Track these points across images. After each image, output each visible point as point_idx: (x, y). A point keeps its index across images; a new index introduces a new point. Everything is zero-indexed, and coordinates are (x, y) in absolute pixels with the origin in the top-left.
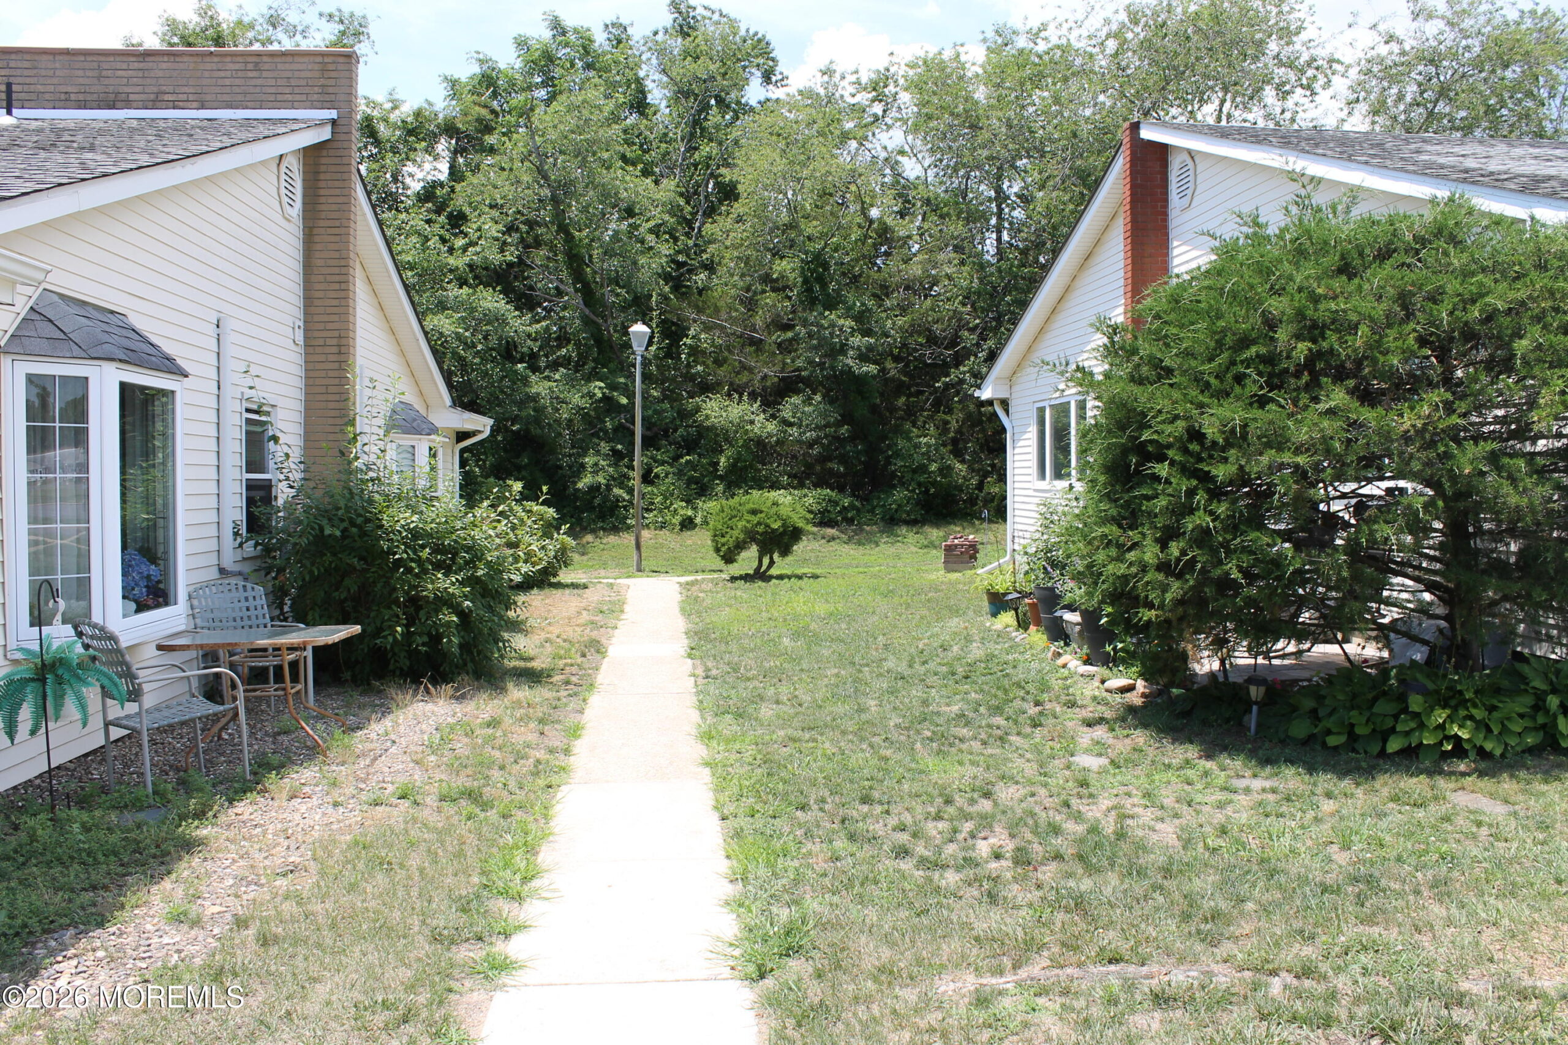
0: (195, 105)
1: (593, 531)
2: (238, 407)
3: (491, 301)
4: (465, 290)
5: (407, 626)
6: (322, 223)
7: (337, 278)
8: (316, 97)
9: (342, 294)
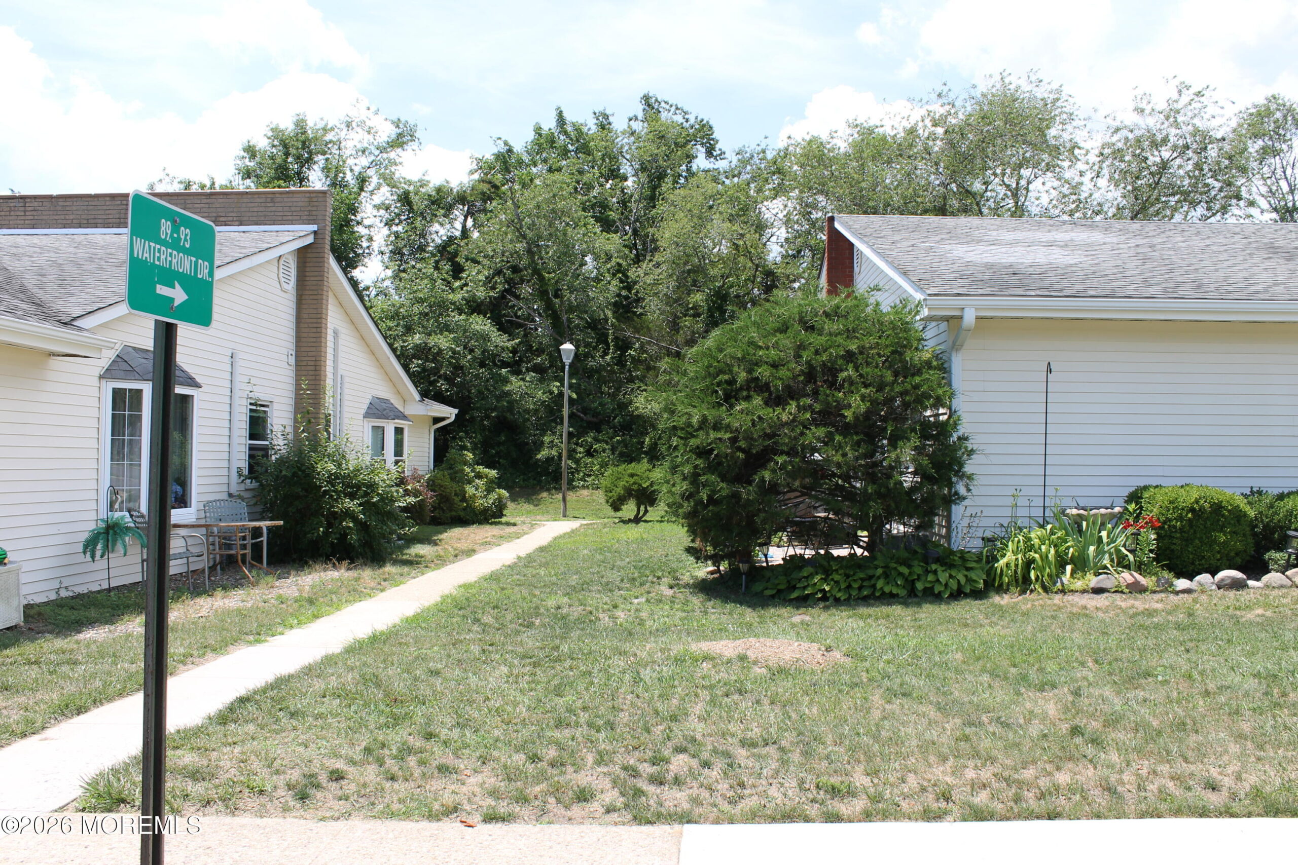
0: (237, 223)
1: (548, 490)
2: (245, 402)
3: (481, 324)
4: (463, 317)
5: (327, 528)
6: (307, 292)
7: (315, 325)
8: (305, 217)
9: (318, 335)
